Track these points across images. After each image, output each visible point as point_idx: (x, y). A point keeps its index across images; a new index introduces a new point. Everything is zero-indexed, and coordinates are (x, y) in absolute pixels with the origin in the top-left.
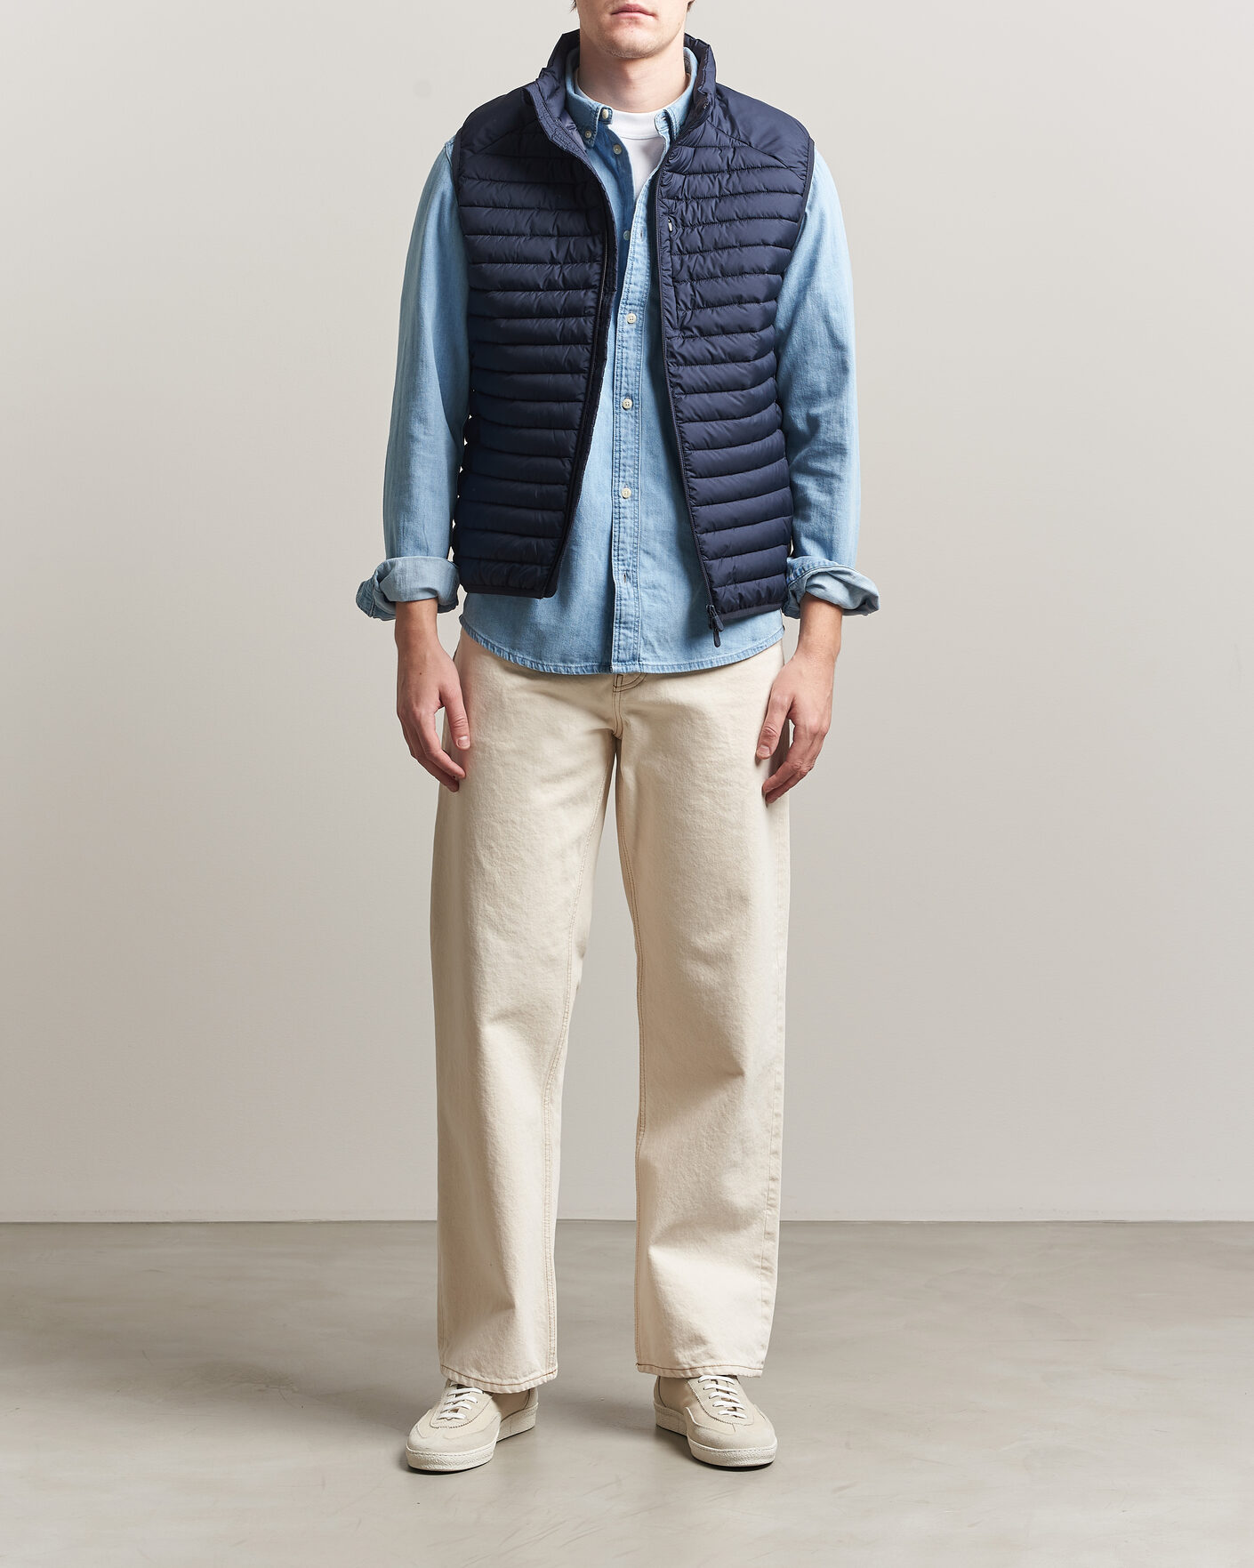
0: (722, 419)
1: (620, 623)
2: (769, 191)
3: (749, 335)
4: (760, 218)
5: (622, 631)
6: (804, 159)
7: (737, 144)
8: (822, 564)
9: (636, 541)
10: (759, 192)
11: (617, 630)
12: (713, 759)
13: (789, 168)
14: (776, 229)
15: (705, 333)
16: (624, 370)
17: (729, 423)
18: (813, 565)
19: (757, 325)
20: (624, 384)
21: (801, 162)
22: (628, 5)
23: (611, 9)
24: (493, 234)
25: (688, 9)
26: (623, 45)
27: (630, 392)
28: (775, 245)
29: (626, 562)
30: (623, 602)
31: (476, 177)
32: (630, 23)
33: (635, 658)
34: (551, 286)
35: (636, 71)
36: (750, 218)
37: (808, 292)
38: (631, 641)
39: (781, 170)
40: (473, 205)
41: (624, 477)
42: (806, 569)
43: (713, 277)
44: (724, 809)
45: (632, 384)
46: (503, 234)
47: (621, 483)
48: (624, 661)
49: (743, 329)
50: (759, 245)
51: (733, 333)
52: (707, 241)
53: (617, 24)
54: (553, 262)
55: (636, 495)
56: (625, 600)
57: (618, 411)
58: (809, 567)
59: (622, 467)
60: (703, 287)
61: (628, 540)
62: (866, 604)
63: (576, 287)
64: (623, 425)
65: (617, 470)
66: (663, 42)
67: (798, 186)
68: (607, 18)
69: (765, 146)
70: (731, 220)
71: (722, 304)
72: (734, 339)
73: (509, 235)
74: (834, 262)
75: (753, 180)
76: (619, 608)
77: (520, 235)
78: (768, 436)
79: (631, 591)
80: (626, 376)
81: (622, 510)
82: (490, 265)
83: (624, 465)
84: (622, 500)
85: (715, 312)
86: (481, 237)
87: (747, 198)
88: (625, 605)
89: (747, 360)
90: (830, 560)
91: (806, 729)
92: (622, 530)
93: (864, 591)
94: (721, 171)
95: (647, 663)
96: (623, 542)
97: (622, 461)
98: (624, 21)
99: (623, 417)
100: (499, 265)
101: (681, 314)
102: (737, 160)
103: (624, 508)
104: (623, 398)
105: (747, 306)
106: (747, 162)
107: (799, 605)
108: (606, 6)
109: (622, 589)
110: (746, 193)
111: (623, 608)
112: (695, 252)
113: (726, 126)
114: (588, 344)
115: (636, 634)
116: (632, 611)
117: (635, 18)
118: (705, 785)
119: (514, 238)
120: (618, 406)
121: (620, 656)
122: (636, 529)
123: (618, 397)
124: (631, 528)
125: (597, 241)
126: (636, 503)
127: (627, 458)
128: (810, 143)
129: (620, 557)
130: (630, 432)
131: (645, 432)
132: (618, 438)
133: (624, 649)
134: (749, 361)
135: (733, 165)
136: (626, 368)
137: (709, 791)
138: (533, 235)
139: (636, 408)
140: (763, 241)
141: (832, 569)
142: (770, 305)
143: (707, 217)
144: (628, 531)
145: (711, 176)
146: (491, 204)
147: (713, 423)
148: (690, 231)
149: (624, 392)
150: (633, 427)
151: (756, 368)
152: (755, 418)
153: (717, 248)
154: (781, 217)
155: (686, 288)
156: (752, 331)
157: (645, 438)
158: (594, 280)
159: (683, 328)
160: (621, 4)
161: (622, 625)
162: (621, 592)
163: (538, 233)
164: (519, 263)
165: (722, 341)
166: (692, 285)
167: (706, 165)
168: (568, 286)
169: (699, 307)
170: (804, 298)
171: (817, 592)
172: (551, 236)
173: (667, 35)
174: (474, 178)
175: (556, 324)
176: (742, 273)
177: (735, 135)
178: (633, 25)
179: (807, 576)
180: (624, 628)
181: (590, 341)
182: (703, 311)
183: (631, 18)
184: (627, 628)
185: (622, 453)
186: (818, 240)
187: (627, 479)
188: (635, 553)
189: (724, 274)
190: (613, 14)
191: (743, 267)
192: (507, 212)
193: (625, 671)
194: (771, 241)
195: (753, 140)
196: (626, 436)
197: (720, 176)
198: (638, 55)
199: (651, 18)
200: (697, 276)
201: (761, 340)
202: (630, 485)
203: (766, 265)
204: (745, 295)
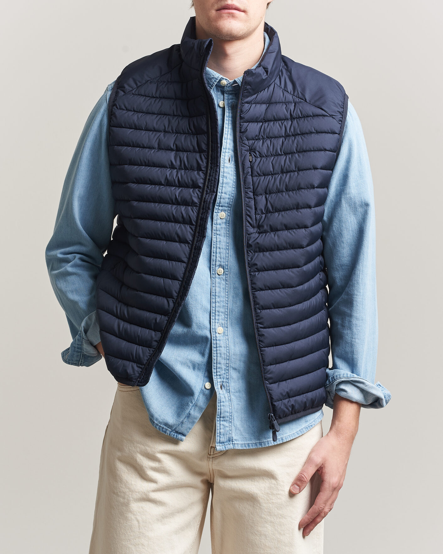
0: (284, 287)
1: (220, 417)
2: (318, 132)
3: (303, 230)
4: (311, 151)
5: (222, 423)
6: (341, 110)
7: (297, 100)
8: (345, 375)
9: (228, 362)
10: (311, 133)
11: (218, 422)
12: (274, 501)
13: (331, 116)
14: (321, 158)
15: (274, 229)
16: (218, 249)
17: (289, 290)
18: (340, 375)
19: (309, 223)
20: (218, 259)
21: (339, 112)
22: (228, 4)
23: (216, 7)
24: (134, 146)
25: (267, 7)
26: (224, 31)
27: (222, 264)
28: (322, 169)
29: (222, 376)
30: (222, 404)
31: (125, 109)
32: (229, 17)
33: (230, 440)
34: (169, 183)
35: (231, 49)
36: (305, 151)
37: (343, 196)
38: (227, 429)
39: (326, 118)
40: (121, 127)
41: (218, 320)
42: (335, 378)
43: (279, 191)
44: (280, 534)
45: (224, 258)
46: (139, 147)
47: (216, 324)
48: (224, 443)
49: (300, 226)
50: (310, 169)
51: (292, 229)
52: (277, 167)
53: (220, 17)
54: (172, 167)
55: (226, 332)
56: (223, 402)
57: (214, 276)
58: (337, 376)
59: (217, 313)
60: (273, 198)
61: (223, 361)
62: (376, 403)
63: (187, 186)
64: (217, 285)
65: (214, 314)
66: (251, 30)
67: (337, 129)
68: (213, 13)
69: (315, 101)
70: (292, 153)
71: (285, 209)
72: (293, 233)
73: (144, 147)
74: (360, 175)
75: (307, 125)
76: (219, 407)
77: (151, 148)
78: (313, 296)
79: (226, 395)
80: (220, 253)
81: (218, 342)
82: (130, 166)
83: (218, 312)
84: (217, 335)
85: (280, 215)
86: (126, 147)
87: (303, 138)
88: (223, 406)
89: (301, 247)
90: (353, 372)
91: (330, 484)
92: (219, 355)
93: (373, 395)
94: (286, 119)
95: (238, 442)
96: (220, 363)
97: (217, 309)
98: (224, 15)
99: (217, 280)
100: (136, 167)
101: (258, 217)
102: (297, 111)
103: (219, 340)
104: (217, 268)
105: (302, 210)
106: (303, 113)
107: (333, 401)
108: (213, 5)
109: (221, 396)
110: (302, 134)
111: (222, 407)
112: (268, 175)
113: (290, 87)
114: (193, 225)
115: (230, 424)
116: (227, 409)
117: (232, 13)
118: (269, 518)
119: (147, 150)
120: (214, 273)
121: (221, 439)
122: (228, 354)
123: (214, 267)
124: (224, 354)
125: (203, 157)
126: (227, 337)
127: (220, 307)
128: (345, 98)
129: (218, 373)
130: (222, 290)
131: (232, 290)
132: (214, 294)
133: (223, 435)
134: (303, 248)
135: (294, 115)
136: (219, 248)
137: (271, 522)
138: (160, 148)
139: (226, 274)
140: (313, 167)
141: (351, 379)
142: (318, 209)
143: (276, 151)
144: (223, 355)
145: (280, 122)
146: (133, 127)
147: (278, 290)
148: (265, 159)
149: (218, 263)
150: (224, 287)
151: (308, 252)
152: (306, 286)
153: (282, 172)
154: (325, 150)
155: (262, 200)
156: (306, 227)
157: (232, 294)
158: (200, 182)
159: (259, 226)
160: (223, 4)
161: (221, 419)
162: (220, 397)
163: (163, 147)
164: (149, 166)
165: (285, 234)
166: (266, 197)
167: (276, 115)
168: (181, 185)
169: (270, 212)
170: (340, 200)
171: (342, 394)
172: (172, 150)
173: (253, 25)
174: (124, 110)
175: (172, 209)
176: (300, 188)
177: (296, 94)
178: (230, 18)
179: (336, 383)
180: (222, 421)
181: (194, 223)
182: (273, 214)
183: (229, 13)
184: (224, 421)
185: (217, 303)
186: (348, 162)
187: (221, 321)
188: (227, 370)
189: (287, 190)
190: (217, 10)
191: (300, 184)
192: (143, 132)
193: (224, 449)
194: (319, 166)
195: (308, 97)
196: (220, 292)
197: (285, 123)
198: (233, 38)
199: (243, 14)
200: (270, 191)
201: (311, 233)
202: (222, 325)
203: (316, 183)
204: (301, 204)
